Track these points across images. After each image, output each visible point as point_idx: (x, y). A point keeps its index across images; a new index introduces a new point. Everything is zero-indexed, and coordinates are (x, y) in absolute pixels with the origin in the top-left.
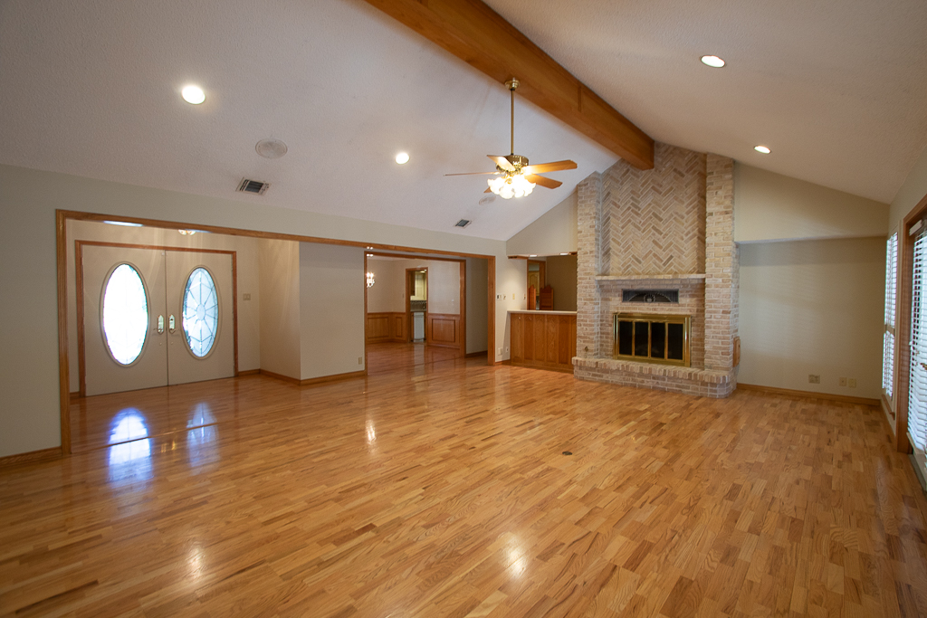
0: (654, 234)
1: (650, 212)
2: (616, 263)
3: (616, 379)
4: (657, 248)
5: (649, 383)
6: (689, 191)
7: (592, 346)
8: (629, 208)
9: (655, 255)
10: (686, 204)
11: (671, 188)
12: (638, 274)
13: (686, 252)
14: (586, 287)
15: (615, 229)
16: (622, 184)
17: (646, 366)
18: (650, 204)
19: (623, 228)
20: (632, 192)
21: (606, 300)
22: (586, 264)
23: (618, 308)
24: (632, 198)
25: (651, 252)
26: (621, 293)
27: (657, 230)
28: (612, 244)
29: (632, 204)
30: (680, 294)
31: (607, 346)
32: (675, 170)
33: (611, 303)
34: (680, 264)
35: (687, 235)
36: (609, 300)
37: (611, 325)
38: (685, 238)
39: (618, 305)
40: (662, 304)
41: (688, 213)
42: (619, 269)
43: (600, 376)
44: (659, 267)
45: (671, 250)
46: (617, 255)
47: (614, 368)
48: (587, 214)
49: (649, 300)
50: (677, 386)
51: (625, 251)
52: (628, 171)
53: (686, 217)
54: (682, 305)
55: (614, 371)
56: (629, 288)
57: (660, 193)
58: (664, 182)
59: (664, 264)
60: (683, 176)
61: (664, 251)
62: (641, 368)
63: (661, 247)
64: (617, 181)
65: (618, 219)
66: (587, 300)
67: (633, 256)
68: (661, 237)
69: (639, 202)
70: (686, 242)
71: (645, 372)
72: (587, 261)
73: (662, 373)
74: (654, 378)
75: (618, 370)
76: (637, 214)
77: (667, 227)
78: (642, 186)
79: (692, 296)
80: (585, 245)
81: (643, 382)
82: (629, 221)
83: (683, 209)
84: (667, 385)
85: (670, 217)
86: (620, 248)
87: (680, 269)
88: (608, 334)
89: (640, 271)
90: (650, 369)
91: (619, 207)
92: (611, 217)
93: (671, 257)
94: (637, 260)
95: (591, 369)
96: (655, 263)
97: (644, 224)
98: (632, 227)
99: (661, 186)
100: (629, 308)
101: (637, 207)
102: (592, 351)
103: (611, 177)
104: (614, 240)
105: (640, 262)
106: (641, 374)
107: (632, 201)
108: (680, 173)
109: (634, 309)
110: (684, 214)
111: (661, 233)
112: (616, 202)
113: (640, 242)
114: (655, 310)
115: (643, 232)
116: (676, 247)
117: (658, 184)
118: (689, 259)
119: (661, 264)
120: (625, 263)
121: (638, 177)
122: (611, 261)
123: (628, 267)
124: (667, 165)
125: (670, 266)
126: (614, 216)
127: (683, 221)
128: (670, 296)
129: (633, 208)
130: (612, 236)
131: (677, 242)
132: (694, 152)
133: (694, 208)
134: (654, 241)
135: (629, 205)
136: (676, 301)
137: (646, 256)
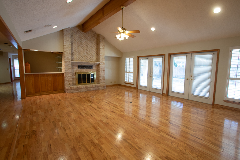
0: (86, 51)
1: (85, 44)
2: (75, 57)
3: (83, 90)
4: (87, 55)
5: (92, 89)
6: (94, 42)
7: (71, 83)
8: (79, 42)
9: (87, 56)
10: (93, 45)
11: (90, 40)
12: (82, 61)
13: (94, 56)
14: (68, 64)
15: (75, 47)
16: (77, 34)
17: (91, 85)
18: (85, 42)
19: (77, 47)
20: (80, 37)
21: (73, 68)
22: (68, 57)
23: (77, 71)
24: (80, 39)
25: (85, 55)
26: (77, 66)
27: (87, 50)
28: (74, 51)
29: (80, 41)
30: (93, 67)
31: (74, 82)
32: (91, 35)
33: (74, 69)
34: (93, 59)
35: (94, 52)
36: (74, 68)
37: (75, 76)
38: (94, 53)
39: (76, 69)
40: (89, 69)
41: (94, 47)
42: (77, 59)
43: (78, 91)
44: (88, 60)
45: (91, 56)
46: (76, 55)
47: (83, 87)
48: (67, 40)
49: (86, 68)
50: (98, 88)
51: (78, 54)
52: (78, 30)
53: (94, 48)
54: (94, 69)
55: (82, 88)
56: (81, 65)
57: (88, 40)
58: (89, 37)
59: (89, 59)
60: (93, 37)
61: (89, 55)
62: (90, 86)
63: (88, 54)
64: (75, 33)
65: (76, 44)
66: (69, 68)
67: (81, 56)
68: (88, 52)
69: (82, 41)
70: (94, 54)
71: (91, 87)
72: (68, 56)
73: (95, 86)
74: (93, 88)
75: (84, 88)
76: (82, 44)
77: (89, 49)
78: (83, 36)
79: (95, 67)
80: (67, 50)
81: (90, 89)
82: (79, 46)
83: (93, 46)
84: (96, 89)
85: (90, 47)
86: (77, 53)
87: (93, 60)
88: (74, 78)
89: (83, 60)
90: (92, 86)
91: (76, 41)
92: (73, 43)
93: (91, 57)
94: (82, 57)
95: (75, 89)
96: (87, 58)
97: (83, 47)
98: (80, 47)
99: (88, 38)
100: (80, 70)
101: (81, 42)
102: (71, 84)
103: (73, 31)
104: (75, 50)
105: (83, 58)
106: (90, 87)
107: (80, 40)
108: (92, 36)
109: (82, 70)
110: (93, 47)
111: (88, 51)
112: (75, 39)
113: (82, 52)
114: (87, 71)
115: (83, 49)
116: (92, 55)
117: (87, 37)
118: (94, 58)
119: (88, 59)
120: (78, 58)
121: (81, 33)
122: (74, 56)
123: (79, 59)
124: (89, 33)
125: (90, 59)
126: (74, 43)
127: (93, 49)
128: (91, 67)
129: (80, 42)
130: (74, 49)
131: (92, 53)
132: (95, 32)
133: (95, 46)
134: (86, 53)
135: (79, 41)
136: (92, 68)
137: (84, 56)
